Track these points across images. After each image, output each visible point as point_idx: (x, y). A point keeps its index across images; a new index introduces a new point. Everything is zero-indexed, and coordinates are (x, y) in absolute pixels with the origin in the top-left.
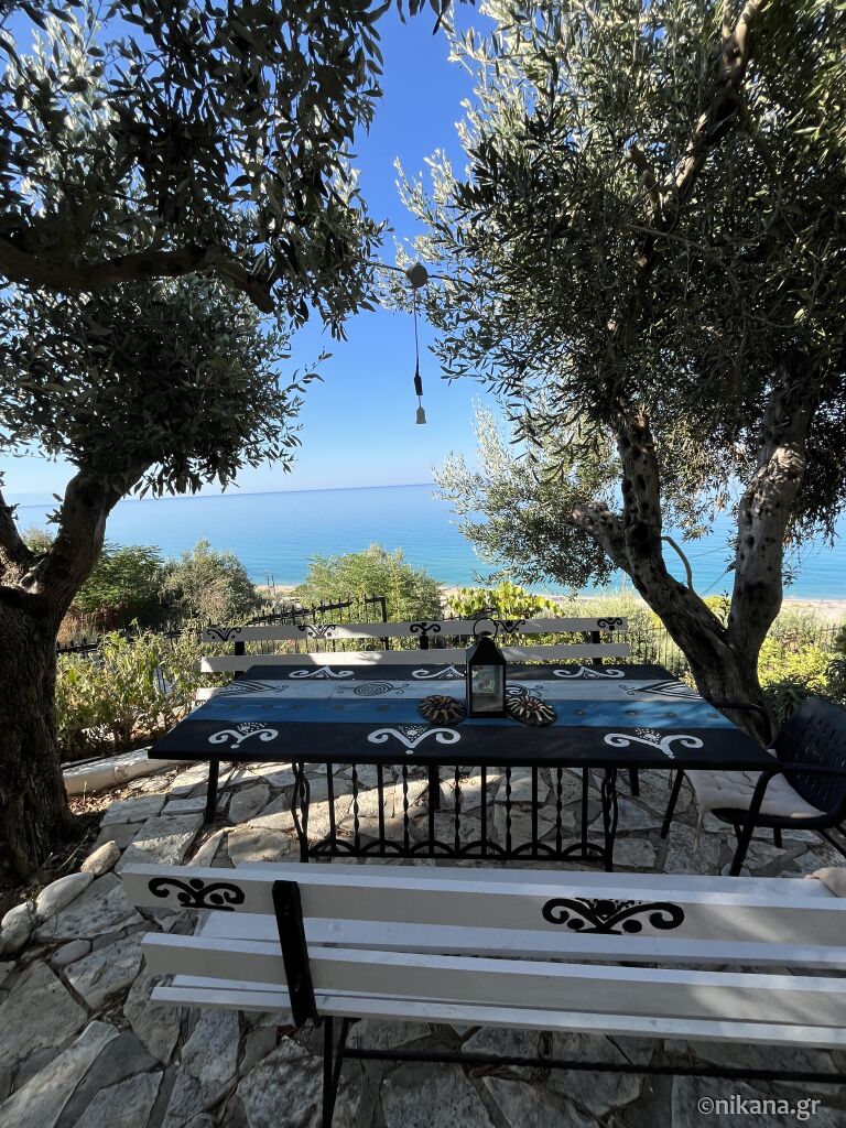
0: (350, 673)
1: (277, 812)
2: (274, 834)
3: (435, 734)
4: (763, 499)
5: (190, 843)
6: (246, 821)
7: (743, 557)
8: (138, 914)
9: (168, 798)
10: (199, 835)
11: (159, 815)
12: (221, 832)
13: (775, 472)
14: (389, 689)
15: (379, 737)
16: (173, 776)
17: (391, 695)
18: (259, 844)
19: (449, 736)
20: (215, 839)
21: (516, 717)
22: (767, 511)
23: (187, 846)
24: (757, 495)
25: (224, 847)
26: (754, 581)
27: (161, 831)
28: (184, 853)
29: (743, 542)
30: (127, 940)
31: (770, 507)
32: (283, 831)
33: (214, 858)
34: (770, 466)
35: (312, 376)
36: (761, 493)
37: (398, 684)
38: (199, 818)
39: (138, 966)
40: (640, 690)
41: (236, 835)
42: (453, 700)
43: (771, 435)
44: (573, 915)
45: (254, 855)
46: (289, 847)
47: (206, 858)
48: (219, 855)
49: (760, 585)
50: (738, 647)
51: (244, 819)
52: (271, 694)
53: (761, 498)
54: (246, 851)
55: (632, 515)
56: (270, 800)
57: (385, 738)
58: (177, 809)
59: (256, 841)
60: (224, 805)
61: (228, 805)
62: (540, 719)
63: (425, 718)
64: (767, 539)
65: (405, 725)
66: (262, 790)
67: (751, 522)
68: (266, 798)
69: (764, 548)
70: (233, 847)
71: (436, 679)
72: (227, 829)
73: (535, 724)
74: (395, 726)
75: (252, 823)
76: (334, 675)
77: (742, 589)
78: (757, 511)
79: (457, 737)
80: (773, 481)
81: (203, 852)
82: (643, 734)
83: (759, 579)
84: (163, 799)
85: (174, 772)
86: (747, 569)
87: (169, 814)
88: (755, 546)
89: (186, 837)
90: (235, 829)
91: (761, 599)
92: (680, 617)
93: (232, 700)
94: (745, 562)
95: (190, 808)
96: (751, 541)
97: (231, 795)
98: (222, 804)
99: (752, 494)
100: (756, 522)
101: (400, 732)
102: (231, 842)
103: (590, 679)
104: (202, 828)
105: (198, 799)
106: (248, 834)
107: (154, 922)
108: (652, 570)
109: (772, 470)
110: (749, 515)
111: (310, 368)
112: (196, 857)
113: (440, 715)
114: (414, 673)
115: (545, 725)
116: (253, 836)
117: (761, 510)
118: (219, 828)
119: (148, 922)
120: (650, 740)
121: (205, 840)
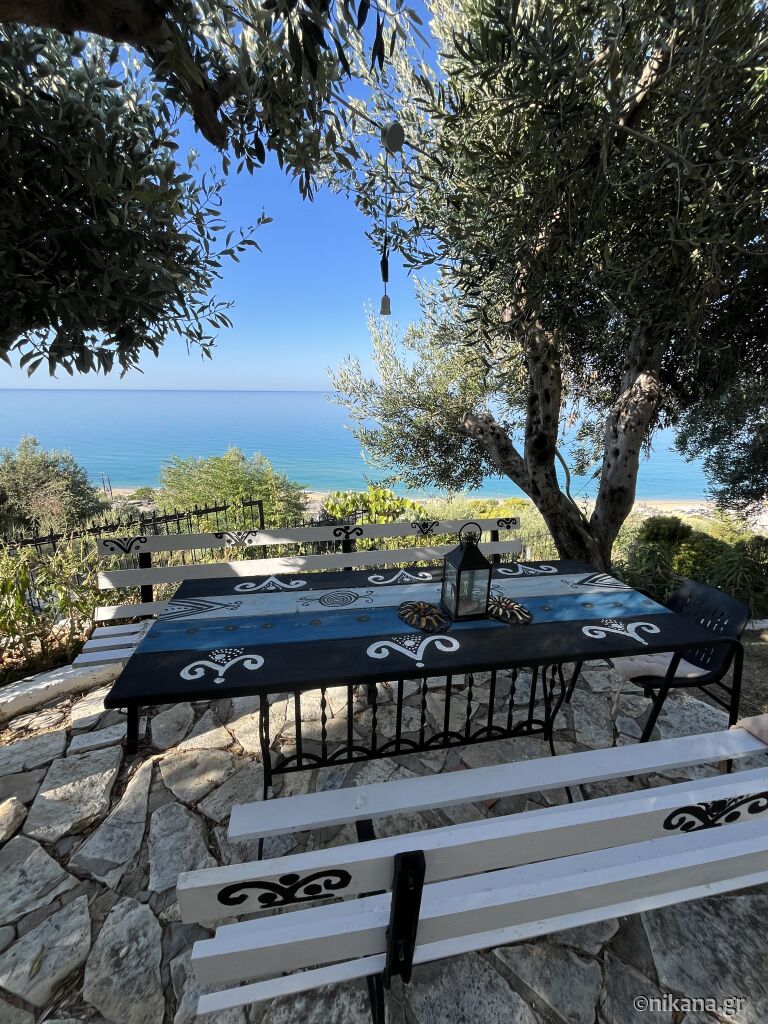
0: (303, 583)
1: (208, 730)
2: (213, 755)
3: (433, 641)
4: (627, 417)
5: (114, 779)
6: (175, 745)
7: (609, 466)
8: (71, 876)
9: (69, 734)
10: (122, 770)
11: (64, 755)
12: (148, 763)
13: (638, 395)
14: (356, 598)
15: (378, 651)
16: (67, 706)
17: (360, 604)
18: (198, 768)
19: (448, 644)
20: (145, 770)
21: (497, 618)
22: (631, 427)
23: (112, 784)
24: (623, 414)
25: (158, 778)
26: (616, 487)
27: (75, 773)
28: (109, 791)
29: (609, 453)
30: (64, 911)
31: (633, 424)
32: (221, 749)
33: (150, 792)
34: (634, 389)
35: (250, 243)
36: (626, 412)
37: (362, 591)
38: (117, 751)
39: (88, 938)
40: (579, 583)
41: (167, 763)
42: (431, 606)
43: (635, 362)
44: (689, 818)
45: (197, 780)
46: (234, 766)
47: (140, 794)
48: (155, 787)
49: (621, 489)
50: (600, 540)
51: (173, 743)
52: (226, 613)
53: (626, 416)
54: (186, 778)
55: (534, 427)
56: (196, 719)
57: (385, 653)
58: (86, 745)
59: (194, 765)
60: (144, 732)
61: (148, 730)
62: (521, 618)
63: (413, 626)
64: (629, 451)
65: (398, 636)
66: (184, 709)
67: (617, 437)
68: (192, 717)
69: (626, 459)
70: (170, 777)
71: (394, 583)
72: (155, 757)
73: (518, 623)
74: (388, 638)
75: (183, 746)
76: (285, 586)
77: (607, 492)
78: (623, 427)
79: (456, 645)
80: (637, 402)
81: (134, 787)
82: (610, 625)
83: (621, 485)
84: (64, 735)
85: (67, 702)
86: (612, 476)
87: (77, 752)
88: (620, 456)
89: (109, 775)
90: (166, 756)
91: (620, 501)
92: (562, 517)
93: (183, 624)
94: (611, 470)
95: (103, 741)
96: (616, 453)
97: (149, 720)
98: (142, 729)
99: (619, 413)
100: (622, 437)
101: (396, 642)
102: (164, 772)
103: (532, 575)
104: (123, 761)
105: (109, 729)
106: (181, 759)
107: (94, 881)
108: (547, 476)
109: (635, 393)
110: (615, 430)
111: (246, 233)
112: (126, 795)
113: (429, 622)
114: (370, 579)
115: (527, 623)
116: (188, 760)
117: (626, 426)
118: (146, 758)
119: (86, 882)
120: (617, 629)
121: (132, 774)
